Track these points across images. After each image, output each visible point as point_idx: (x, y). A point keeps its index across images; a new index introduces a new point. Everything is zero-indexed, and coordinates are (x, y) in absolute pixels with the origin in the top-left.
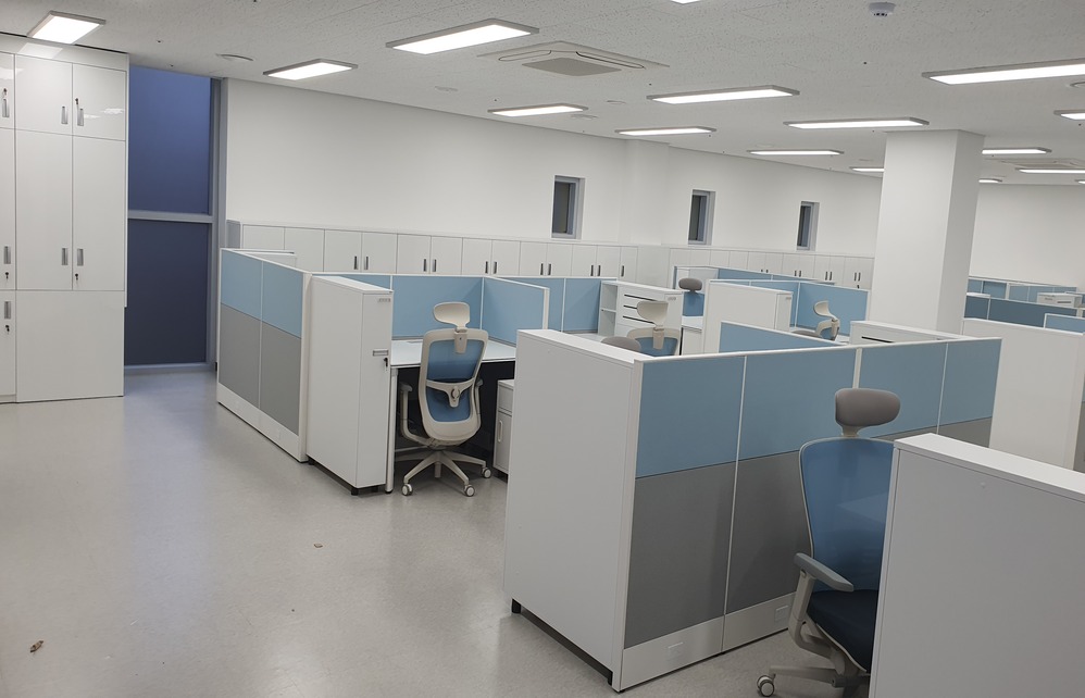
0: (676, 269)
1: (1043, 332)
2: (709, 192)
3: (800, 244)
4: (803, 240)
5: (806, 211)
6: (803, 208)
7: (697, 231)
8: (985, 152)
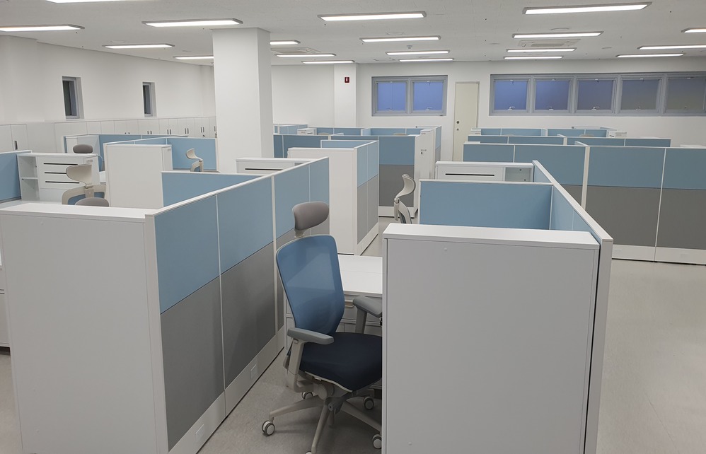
0: (65, 139)
1: (321, 151)
2: (75, 78)
3: (145, 113)
4: (147, 110)
5: (146, 88)
6: (144, 87)
7: (71, 108)
8: (272, 43)
